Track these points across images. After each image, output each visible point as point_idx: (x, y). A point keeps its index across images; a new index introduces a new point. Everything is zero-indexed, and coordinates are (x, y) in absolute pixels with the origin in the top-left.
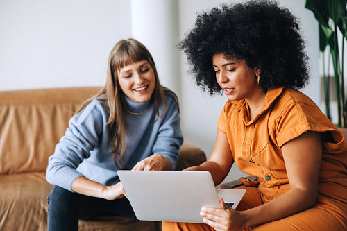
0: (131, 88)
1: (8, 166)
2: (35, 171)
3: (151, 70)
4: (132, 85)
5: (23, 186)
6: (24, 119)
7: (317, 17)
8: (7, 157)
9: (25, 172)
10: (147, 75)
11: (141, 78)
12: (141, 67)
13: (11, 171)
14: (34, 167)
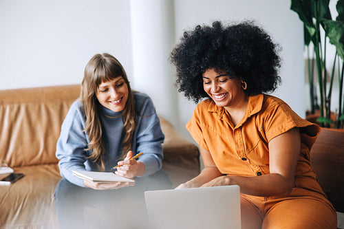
0: (107, 100)
1: (20, 159)
2: (45, 164)
3: (125, 84)
4: (109, 98)
5: (35, 180)
6: (34, 116)
7: (301, 18)
8: (20, 151)
9: (36, 164)
10: (122, 89)
11: (117, 92)
12: (116, 82)
13: (23, 164)
14: (44, 159)
